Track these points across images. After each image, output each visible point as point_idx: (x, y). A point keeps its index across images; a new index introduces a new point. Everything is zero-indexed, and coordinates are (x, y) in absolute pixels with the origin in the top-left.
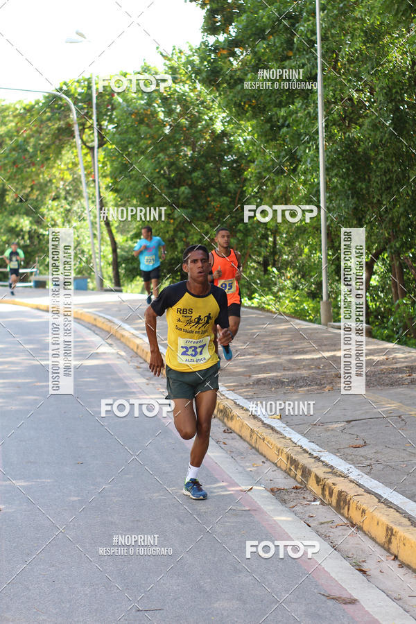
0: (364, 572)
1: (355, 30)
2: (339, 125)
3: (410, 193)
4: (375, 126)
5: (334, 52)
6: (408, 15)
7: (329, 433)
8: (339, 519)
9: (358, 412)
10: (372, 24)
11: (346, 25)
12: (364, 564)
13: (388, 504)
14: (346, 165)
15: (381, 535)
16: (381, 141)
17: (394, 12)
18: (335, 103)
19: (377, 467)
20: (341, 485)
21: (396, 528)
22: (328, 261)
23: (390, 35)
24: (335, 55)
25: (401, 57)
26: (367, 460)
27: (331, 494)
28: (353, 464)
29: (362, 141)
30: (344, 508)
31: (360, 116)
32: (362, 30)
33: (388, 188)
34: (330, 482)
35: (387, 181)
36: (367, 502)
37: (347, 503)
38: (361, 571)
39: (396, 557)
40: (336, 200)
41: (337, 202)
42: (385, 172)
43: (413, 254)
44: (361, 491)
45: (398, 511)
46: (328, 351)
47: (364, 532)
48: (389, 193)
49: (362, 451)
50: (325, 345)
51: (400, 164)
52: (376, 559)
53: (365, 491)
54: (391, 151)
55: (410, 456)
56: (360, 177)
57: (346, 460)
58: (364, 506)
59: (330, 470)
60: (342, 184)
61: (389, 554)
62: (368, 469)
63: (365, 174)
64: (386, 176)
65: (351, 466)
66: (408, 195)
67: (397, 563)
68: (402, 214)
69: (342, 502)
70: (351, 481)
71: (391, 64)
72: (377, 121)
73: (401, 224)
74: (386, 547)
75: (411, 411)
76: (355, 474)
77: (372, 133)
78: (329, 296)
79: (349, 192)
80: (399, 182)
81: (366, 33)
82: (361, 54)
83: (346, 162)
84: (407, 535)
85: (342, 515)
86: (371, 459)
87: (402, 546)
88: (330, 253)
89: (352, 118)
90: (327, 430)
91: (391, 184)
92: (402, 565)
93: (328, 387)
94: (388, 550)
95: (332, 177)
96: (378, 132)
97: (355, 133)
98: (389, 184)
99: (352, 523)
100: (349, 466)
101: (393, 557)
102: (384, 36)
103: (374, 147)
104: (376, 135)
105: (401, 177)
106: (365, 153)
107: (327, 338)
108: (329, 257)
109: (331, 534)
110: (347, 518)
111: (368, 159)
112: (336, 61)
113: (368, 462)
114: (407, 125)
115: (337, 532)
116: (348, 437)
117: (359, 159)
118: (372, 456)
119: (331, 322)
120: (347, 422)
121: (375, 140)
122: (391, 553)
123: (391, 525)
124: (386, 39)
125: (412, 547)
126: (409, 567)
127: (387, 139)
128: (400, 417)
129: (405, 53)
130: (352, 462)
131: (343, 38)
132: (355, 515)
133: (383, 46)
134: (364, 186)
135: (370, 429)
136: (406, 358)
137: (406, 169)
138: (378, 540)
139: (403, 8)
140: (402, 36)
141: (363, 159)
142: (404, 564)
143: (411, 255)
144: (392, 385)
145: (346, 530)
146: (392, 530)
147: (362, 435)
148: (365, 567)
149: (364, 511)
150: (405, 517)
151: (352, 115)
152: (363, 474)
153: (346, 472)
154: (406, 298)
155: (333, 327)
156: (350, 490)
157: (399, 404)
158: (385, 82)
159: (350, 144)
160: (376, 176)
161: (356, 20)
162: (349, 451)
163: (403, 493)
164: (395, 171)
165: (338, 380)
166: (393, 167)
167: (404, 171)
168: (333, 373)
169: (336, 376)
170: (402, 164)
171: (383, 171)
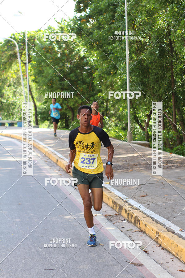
0: (146, 252)
1: (142, 11)
2: (135, 53)
3: (167, 83)
4: (151, 54)
5: (133, 20)
6: (166, 4)
7: (131, 190)
8: (135, 229)
9: (144, 181)
10: (150, 8)
11: (139, 9)
12: (146, 248)
13: (157, 222)
14: (139, 71)
15: (154, 236)
16: (154, 60)
17: (159, 3)
18: (134, 43)
19: (152, 205)
20: (136, 213)
21: (160, 232)
22: (130, 114)
23: (158, 13)
24: (133, 22)
25: (163, 23)
26: (147, 202)
27: (132, 217)
28: (142, 204)
29: (145, 60)
30: (137, 224)
31: (145, 49)
32: (145, 11)
33: (157, 81)
34: (131, 212)
35: (157, 78)
36: (147, 221)
37: (139, 221)
38: (145, 251)
39: (160, 245)
40: (134, 87)
41: (135, 87)
42: (156, 74)
43: (168, 110)
44: (145, 216)
45: (161, 225)
46: (131, 154)
47: (146, 234)
48: (158, 83)
49: (145, 198)
50: (129, 151)
51: (162, 71)
52: (152, 246)
53: (147, 216)
54: (158, 64)
55: (167, 200)
56: (145, 76)
57: (138, 202)
58: (146, 223)
59: (131, 207)
60: (137, 79)
61: (157, 244)
62: (148, 206)
63: (147, 75)
64: (156, 76)
65: (140, 205)
66: (166, 84)
67: (161, 248)
68: (163, 93)
69: (137, 221)
70: (140, 212)
71: (158, 26)
72: (152, 51)
73: (163, 97)
74: (156, 240)
75: (167, 180)
76: (142, 208)
77: (150, 57)
78: (131, 130)
79: (140, 83)
80: (162, 78)
81: (147, 12)
82: (145, 21)
83: (138, 69)
84: (165, 235)
85: (137, 226)
86: (149, 202)
87: (163, 240)
88: (132, 110)
89: (141, 50)
90: (130, 189)
91: (158, 79)
92: (163, 249)
93: (131, 170)
94: (157, 242)
95: (132, 76)
96: (153, 57)
97: (143, 56)
98: (157, 80)
99: (141, 230)
100: (139, 205)
101: (159, 245)
102: (155, 13)
103: (151, 63)
104: (152, 57)
105: (163, 76)
106: (147, 66)
107: (130, 148)
108: (131, 112)
109: (132, 235)
110: (139, 228)
111: (148, 68)
112: (134, 24)
113: (148, 203)
114: (166, 53)
115: (135, 234)
116: (139, 192)
117: (144, 68)
118: (150, 200)
119: (132, 141)
121: (151, 60)
122: (158, 244)
123: (158, 231)
124: (156, 15)
125: (167, 240)
126: (166, 249)
127: (157, 59)
128: (162, 183)
129: (164, 21)
130: (141, 203)
131: (137, 14)
132: (143, 227)
133: (155, 18)
134: (147, 80)
135: (149, 188)
136: (165, 157)
137: (165, 73)
138: (152, 238)
139: (163, 1)
140: (163, 13)
141: (146, 68)
142: (164, 248)
143: (167, 111)
145: (138, 233)
146: (158, 233)
147: (145, 191)
148: (147, 250)
149: (146, 225)
150: (164, 227)
151: (141, 49)
152: (146, 208)
153: (138, 207)
154: (165, 130)
155: (133, 143)
156: (140, 215)
157: (162, 177)
158: (156, 34)
159: (140, 62)
160: (152, 76)
161: (143, 6)
162: (140, 198)
163: (163, 217)
164: (160, 74)
165: (135, 167)
166: (159, 72)
167: (164, 74)
168: (133, 164)
169: (134, 165)
170: (163, 70)
171: (155, 73)
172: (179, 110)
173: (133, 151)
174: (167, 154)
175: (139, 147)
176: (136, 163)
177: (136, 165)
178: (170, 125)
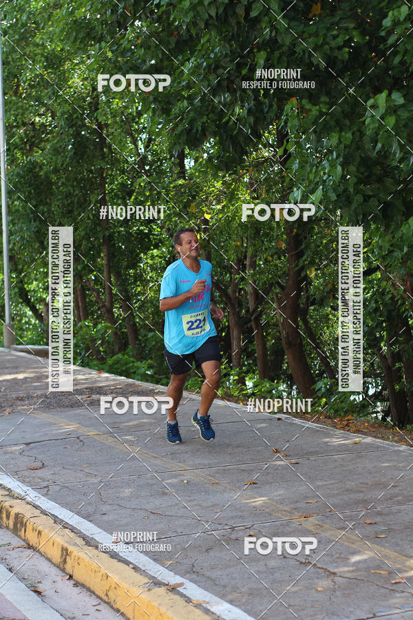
0: (38, 593)
1: (36, 55)
2: (21, 149)
3: (92, 217)
4: (56, 151)
5: (16, 76)
6: (86, 42)
7: (7, 456)
8: (16, 541)
9: (38, 434)
10: (53, 50)
11: (28, 50)
12: (40, 585)
13: (66, 526)
14: (28, 189)
15: (56, 555)
16: (62, 165)
17: (72, 40)
18: (17, 127)
19: (54, 488)
20: (18, 508)
21: (71, 548)
22: (10, 283)
23: (70, 60)
24: (16, 80)
25: (81, 83)
26: (44, 481)
27: (8, 517)
28: (31, 486)
29: (44, 164)
30: (21, 530)
31: (42, 140)
32: (43, 56)
33: (71, 212)
34: (7, 504)
35: (69, 205)
36: (43, 523)
37: (24, 525)
38: (36, 591)
39: (71, 577)
40: (19, 222)
41: (20, 225)
42: (67, 196)
43: (95, 276)
44: (37, 512)
45: (72, 531)
46: (10, 374)
47: (40, 553)
48: (71, 217)
49: (40, 473)
50: (8, 368)
51: (81, 188)
52: (51, 579)
53: (42, 512)
54: (72, 175)
55: (87, 476)
56: (41, 200)
57: (23, 482)
58: (40, 528)
59: (7, 493)
60: (24, 207)
61: (64, 574)
62: (45, 490)
63: (46, 199)
64: (67, 201)
65: (28, 488)
66: (89, 218)
67: (73, 582)
68: (83, 238)
69: (19, 524)
70: (28, 503)
71: (72, 90)
72: (58, 146)
73: (82, 248)
74: (61, 567)
75: (89, 432)
76: (32, 495)
77: (54, 157)
78: (13, 319)
79: (32, 216)
80: (81, 206)
81: (47, 58)
82: (42, 79)
83: (28, 185)
84: (82, 555)
85: (19, 537)
86: (48, 481)
87: (76, 564)
88: (14, 276)
89: (34, 142)
90: (6, 453)
91: (73, 208)
92: (76, 584)
93: (8, 410)
94: (63, 570)
95: (15, 200)
96: (59, 157)
97: (38, 155)
98: (70, 208)
99: (29, 545)
100: (25, 488)
101: (68, 577)
102: (65, 62)
103: (56, 171)
104: (57, 159)
105: (82, 201)
106: (47, 176)
107: (9, 361)
108: (12, 280)
109: (8, 557)
110: (24, 540)
111: (50, 183)
112: (18, 86)
113: (46, 484)
114: (88, 150)
115: (14, 554)
116: (25, 459)
117: (42, 183)
118: (50, 477)
119: (13, 344)
120: (26, 444)
121: (56, 164)
122: (66, 573)
123: (66, 545)
124: (67, 65)
125: (86, 566)
126: (83, 586)
127: (68, 163)
128: (78, 438)
129: (85, 79)
130: (30, 484)
131: (24, 62)
132: (32, 537)
133: (64, 72)
134: (46, 210)
135: (48, 450)
136: (87, 379)
137: (87, 193)
138: (54, 561)
139: (81, 35)
140: (82, 62)
141: (45, 183)
142: (79, 583)
143: (93, 278)
144: (71, 406)
145: (22, 552)
146: (67, 550)
147: (40, 457)
148: (41, 588)
149: (40, 533)
150: (79, 537)
151: (33, 139)
152: (40, 496)
153: (23, 494)
154: (88, 320)
155: (16, 350)
156: (27, 512)
157: (78, 425)
158: (67, 108)
159: (32, 168)
160: (58, 200)
161: (37, 45)
162: (27, 473)
163: (78, 513)
164: (77, 195)
165: (19, 403)
166: (74, 191)
167: (85, 195)
168: (14, 396)
169: (17, 398)
170: (84, 187)
171: (65, 194)
172: (118, 275)
173: (16, 368)
174: (90, 374)
175: (29, 359)
176: (22, 394)
177: (22, 399)
178: (99, 309)
